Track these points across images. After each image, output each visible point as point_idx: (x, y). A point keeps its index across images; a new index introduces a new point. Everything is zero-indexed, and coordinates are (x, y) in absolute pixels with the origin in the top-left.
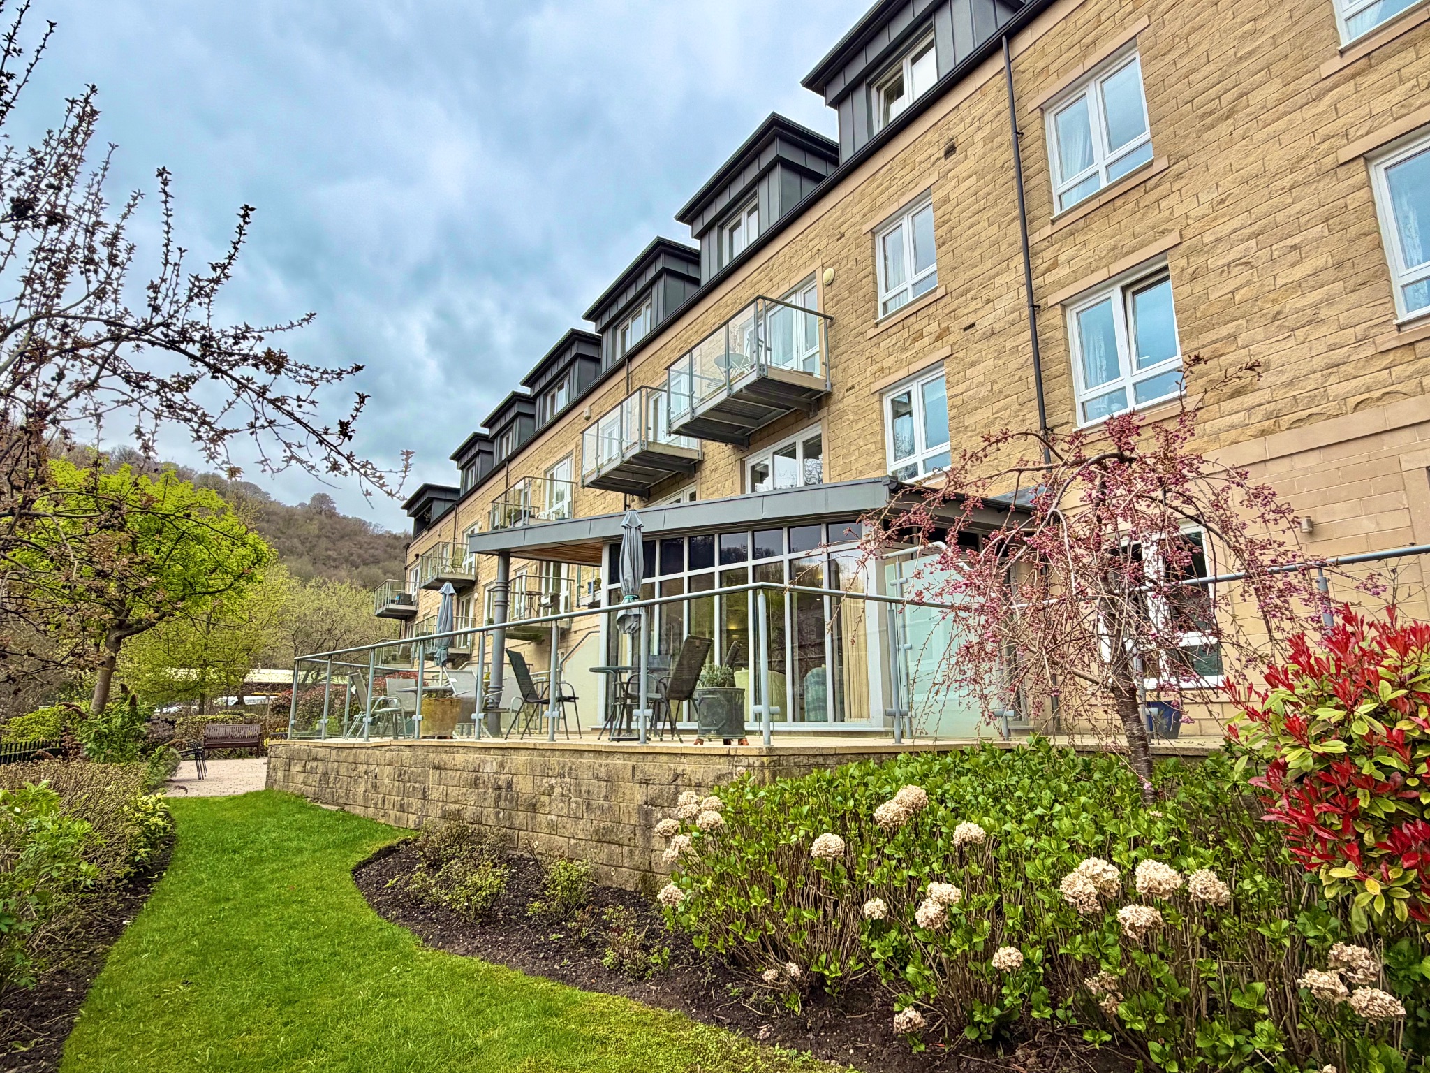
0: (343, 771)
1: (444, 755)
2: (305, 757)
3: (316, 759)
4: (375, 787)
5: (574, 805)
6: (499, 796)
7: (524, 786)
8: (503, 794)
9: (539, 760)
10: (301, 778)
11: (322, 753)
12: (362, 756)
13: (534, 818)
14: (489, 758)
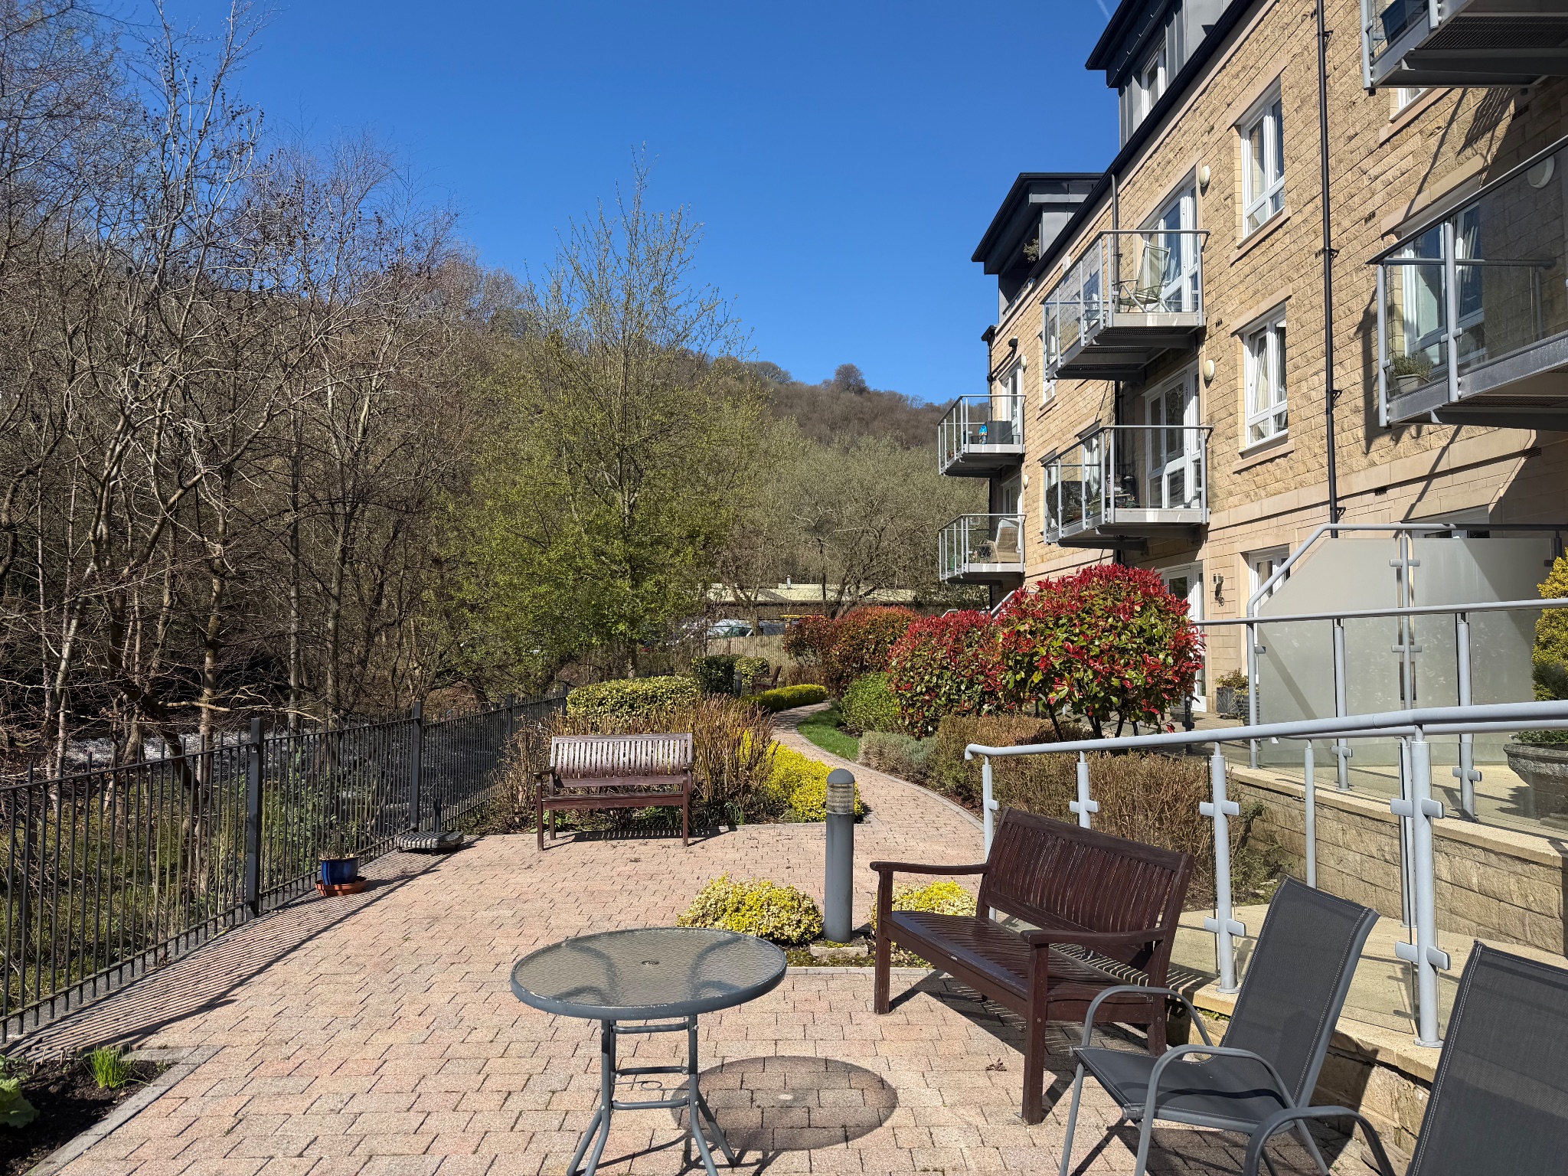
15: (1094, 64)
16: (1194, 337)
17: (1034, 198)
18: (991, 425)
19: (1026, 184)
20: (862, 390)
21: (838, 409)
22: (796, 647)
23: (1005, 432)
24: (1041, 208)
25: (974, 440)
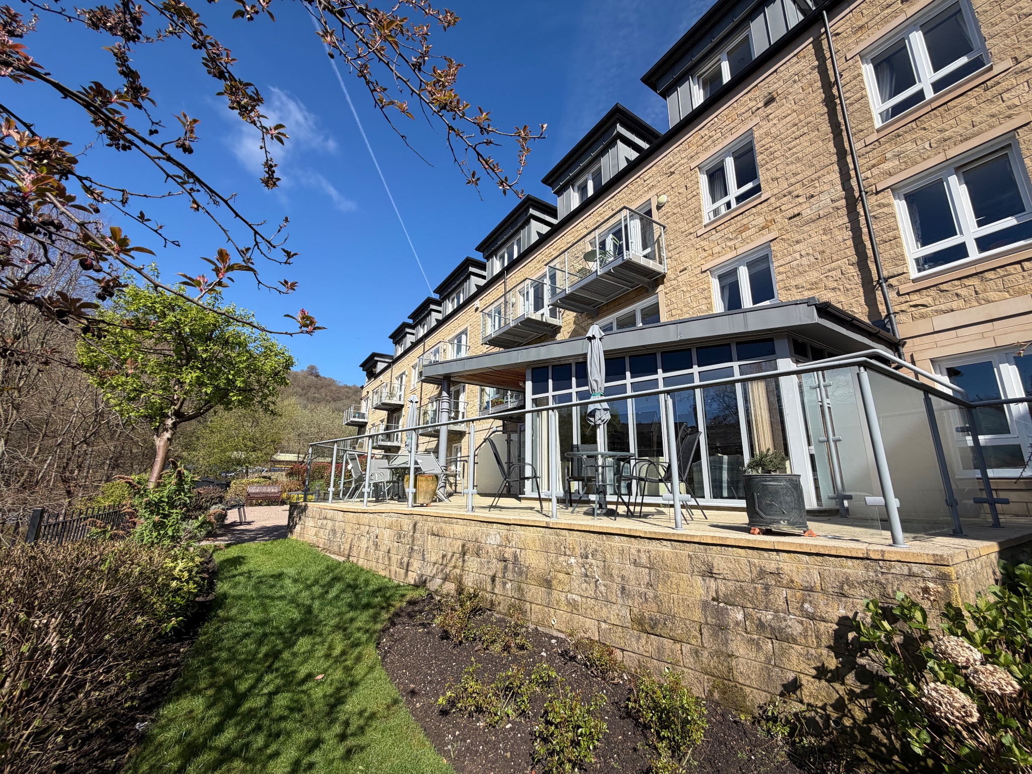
0: (348, 530)
1: (443, 525)
2: (318, 516)
3: (325, 518)
4: (376, 545)
5: (602, 588)
6: (505, 567)
7: (534, 560)
8: (510, 566)
9: (553, 538)
10: (314, 531)
11: (330, 514)
12: (365, 518)
13: (549, 594)
14: (492, 532)
15: (390, 337)
16: (402, 406)
17: (376, 358)
18: (359, 413)
19: (374, 355)
20: (317, 376)
21: (306, 382)
22: (290, 474)
23: (363, 416)
24: (377, 361)
25: (354, 417)
